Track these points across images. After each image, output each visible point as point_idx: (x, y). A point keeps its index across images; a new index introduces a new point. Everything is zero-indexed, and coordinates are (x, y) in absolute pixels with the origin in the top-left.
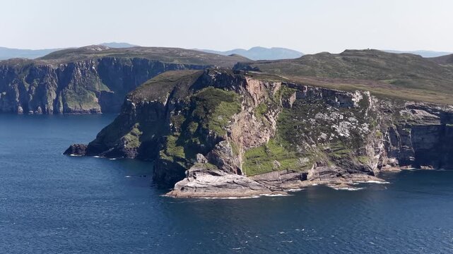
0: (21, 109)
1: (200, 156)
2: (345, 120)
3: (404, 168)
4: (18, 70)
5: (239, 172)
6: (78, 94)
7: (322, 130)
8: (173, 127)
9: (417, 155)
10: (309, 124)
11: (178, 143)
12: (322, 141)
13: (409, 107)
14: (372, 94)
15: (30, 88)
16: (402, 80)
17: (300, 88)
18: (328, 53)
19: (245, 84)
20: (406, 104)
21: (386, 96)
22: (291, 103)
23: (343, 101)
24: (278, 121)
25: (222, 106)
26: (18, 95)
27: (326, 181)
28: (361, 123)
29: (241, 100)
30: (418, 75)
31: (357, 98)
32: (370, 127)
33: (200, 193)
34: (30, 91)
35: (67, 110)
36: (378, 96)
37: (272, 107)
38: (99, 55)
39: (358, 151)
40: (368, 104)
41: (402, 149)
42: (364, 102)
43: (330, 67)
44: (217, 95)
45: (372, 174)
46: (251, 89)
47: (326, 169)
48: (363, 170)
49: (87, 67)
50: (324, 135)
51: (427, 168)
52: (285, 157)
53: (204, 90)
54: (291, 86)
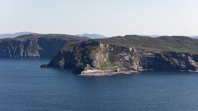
0: (11, 56)
1: (88, 65)
2: (127, 55)
3: (145, 69)
4: (9, 42)
5: (99, 69)
6: (31, 50)
7: (121, 58)
8: (79, 57)
9: (148, 66)
10: (117, 56)
11: (81, 61)
12: (121, 61)
13: (146, 52)
14: (135, 48)
15: (14, 48)
16: (144, 44)
17: (114, 46)
18: (120, 36)
19: (99, 45)
20: (145, 51)
21: (139, 49)
22: (112, 51)
23: (127, 50)
24: (108, 56)
25: (93, 51)
26: (10, 51)
27: (123, 72)
28: (132, 56)
29: (98, 49)
30: (150, 43)
31: (131, 49)
32: (134, 57)
33: (89, 74)
34: (14, 49)
35: (28, 56)
36: (137, 49)
37: (107, 51)
38: (38, 37)
39: (131, 64)
40: (134, 51)
41: (144, 64)
42: (133, 50)
43: (121, 41)
44: (91, 48)
45: (135, 70)
46: (101, 46)
47: (122, 69)
48: (133, 69)
49: (34, 41)
50: (121, 60)
51: (151, 70)
52: (111, 65)
53: (88, 46)
54: (112, 46)
